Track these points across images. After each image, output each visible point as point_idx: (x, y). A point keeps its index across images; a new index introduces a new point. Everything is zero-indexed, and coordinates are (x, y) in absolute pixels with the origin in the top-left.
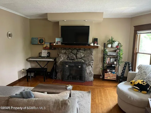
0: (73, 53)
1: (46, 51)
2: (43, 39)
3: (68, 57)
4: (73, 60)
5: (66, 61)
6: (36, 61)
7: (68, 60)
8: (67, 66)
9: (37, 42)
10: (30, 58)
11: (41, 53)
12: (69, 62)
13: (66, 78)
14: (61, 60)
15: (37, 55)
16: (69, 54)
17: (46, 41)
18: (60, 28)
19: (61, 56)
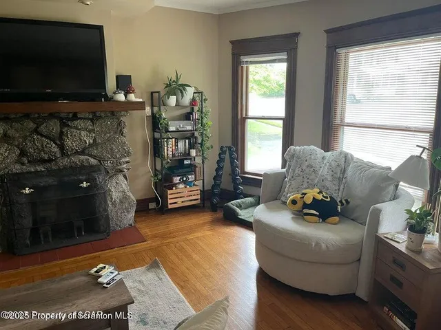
0: (42, 135)
3: (23, 153)
4: (50, 161)
5: (17, 168)
7: (23, 164)
8: (27, 191)
12: (30, 173)
13: (28, 242)
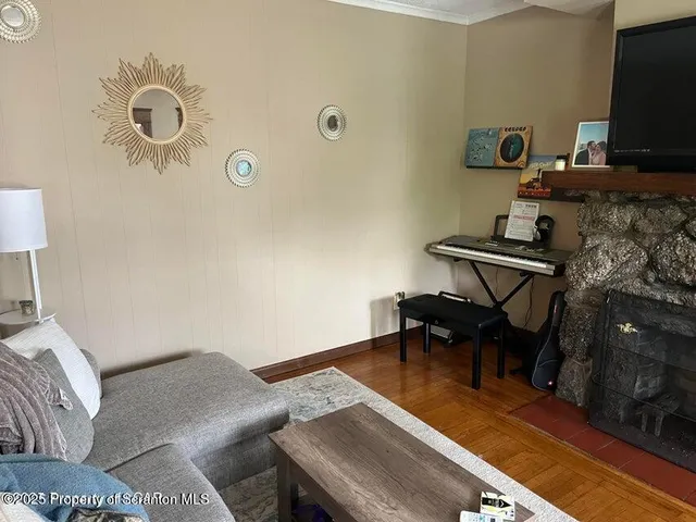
1: (533, 210)
2: (523, 134)
3: (652, 264)
5: (635, 287)
6: (473, 263)
8: (628, 328)
9: (492, 151)
10: (440, 243)
11: (507, 217)
12: (652, 300)
14: (594, 277)
15: (484, 229)
16: (662, 237)
17: (538, 149)
19: (596, 247)
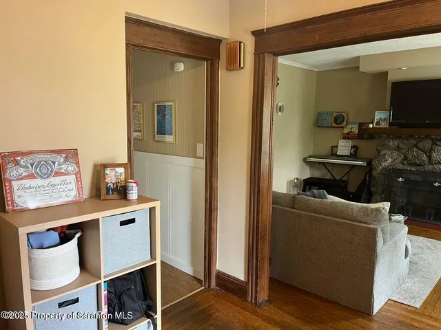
0: (419, 149)
1: (350, 143)
2: (344, 114)
3: (405, 158)
4: (420, 165)
5: (400, 166)
6: (323, 163)
7: (404, 164)
8: (400, 179)
9: (330, 120)
10: (310, 157)
11: (337, 146)
12: (407, 170)
14: (385, 164)
15: (327, 151)
16: (409, 149)
17: (350, 121)
18: (389, 85)
19: (385, 154)
